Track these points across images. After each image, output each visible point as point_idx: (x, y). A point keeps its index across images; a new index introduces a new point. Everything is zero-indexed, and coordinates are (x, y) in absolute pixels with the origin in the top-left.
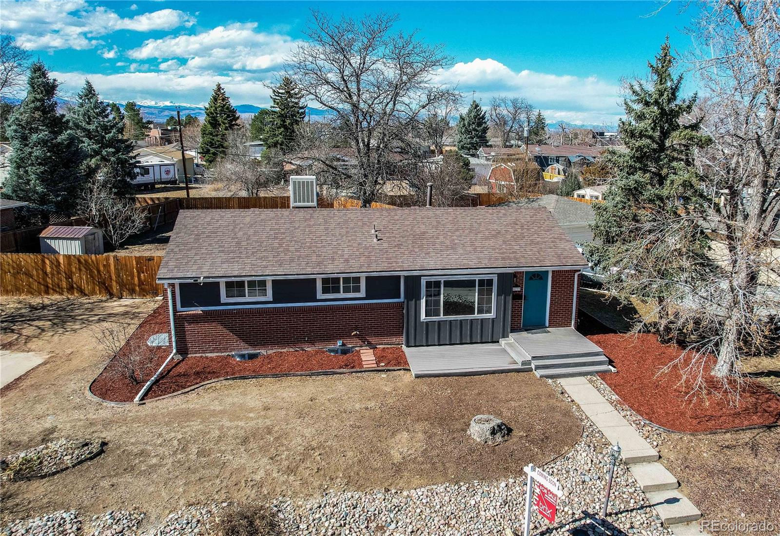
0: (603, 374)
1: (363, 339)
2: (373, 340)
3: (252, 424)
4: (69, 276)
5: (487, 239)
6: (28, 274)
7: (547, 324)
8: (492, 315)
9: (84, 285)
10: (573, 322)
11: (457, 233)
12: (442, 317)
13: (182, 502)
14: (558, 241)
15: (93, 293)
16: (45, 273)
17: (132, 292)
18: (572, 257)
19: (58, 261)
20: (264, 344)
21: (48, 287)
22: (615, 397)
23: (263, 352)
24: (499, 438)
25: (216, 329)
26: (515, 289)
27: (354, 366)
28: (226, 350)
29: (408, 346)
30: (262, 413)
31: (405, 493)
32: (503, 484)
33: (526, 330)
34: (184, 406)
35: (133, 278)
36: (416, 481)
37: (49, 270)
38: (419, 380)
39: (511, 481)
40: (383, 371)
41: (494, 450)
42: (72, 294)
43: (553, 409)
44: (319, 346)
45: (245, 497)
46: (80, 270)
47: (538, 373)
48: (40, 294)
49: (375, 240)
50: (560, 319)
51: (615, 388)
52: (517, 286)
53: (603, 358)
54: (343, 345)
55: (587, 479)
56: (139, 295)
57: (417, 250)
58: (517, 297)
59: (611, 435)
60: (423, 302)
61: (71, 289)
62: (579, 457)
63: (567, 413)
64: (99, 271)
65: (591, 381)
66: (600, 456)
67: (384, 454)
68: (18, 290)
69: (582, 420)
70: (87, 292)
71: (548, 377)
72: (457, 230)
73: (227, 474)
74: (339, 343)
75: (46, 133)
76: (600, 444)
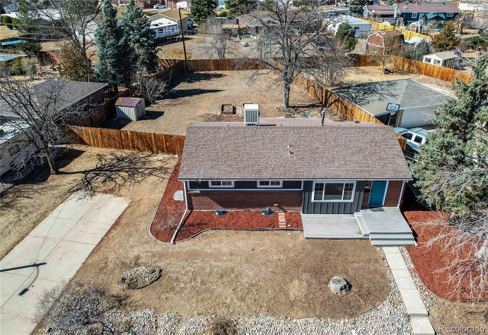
0: (409, 248)
1: (280, 207)
2: (285, 208)
3: (224, 264)
4: (133, 142)
5: (353, 154)
6: (114, 139)
7: (383, 204)
8: (352, 201)
9: (140, 146)
10: (399, 205)
11: (336, 149)
12: (323, 201)
13: (195, 312)
14: (396, 157)
15: (144, 150)
16: (122, 139)
17: (163, 151)
18: (402, 172)
19: (127, 134)
20: (231, 207)
21: (123, 146)
22: (412, 266)
23: (229, 210)
24: (344, 292)
26: (366, 187)
27: (273, 225)
28: (211, 208)
29: (303, 213)
30: (229, 258)
31: (294, 321)
32: (342, 322)
33: (370, 208)
34: (193, 248)
35: (163, 145)
36: (300, 314)
37: (123, 138)
38: (307, 240)
39: (347, 321)
40: (289, 230)
41: (340, 300)
42: (135, 150)
43: (376, 271)
44: (257, 209)
45: (222, 312)
46: (138, 139)
47: (373, 243)
48: (120, 149)
49: (289, 154)
50: (390, 202)
51: (414, 259)
52: (367, 185)
53: (411, 236)
54: (270, 209)
55: (386, 325)
56: (166, 153)
57: (312, 162)
58: (367, 191)
59: (404, 295)
60: (313, 193)
61: (134, 148)
62: (384, 310)
63: (383, 276)
64: (146, 140)
65: (402, 251)
66: (396, 310)
67: (286, 294)
68: (110, 146)
69: (391, 282)
70: (141, 150)
71: (377, 246)
72: (337, 146)
73: (214, 298)
74: (268, 209)
76: (398, 303)
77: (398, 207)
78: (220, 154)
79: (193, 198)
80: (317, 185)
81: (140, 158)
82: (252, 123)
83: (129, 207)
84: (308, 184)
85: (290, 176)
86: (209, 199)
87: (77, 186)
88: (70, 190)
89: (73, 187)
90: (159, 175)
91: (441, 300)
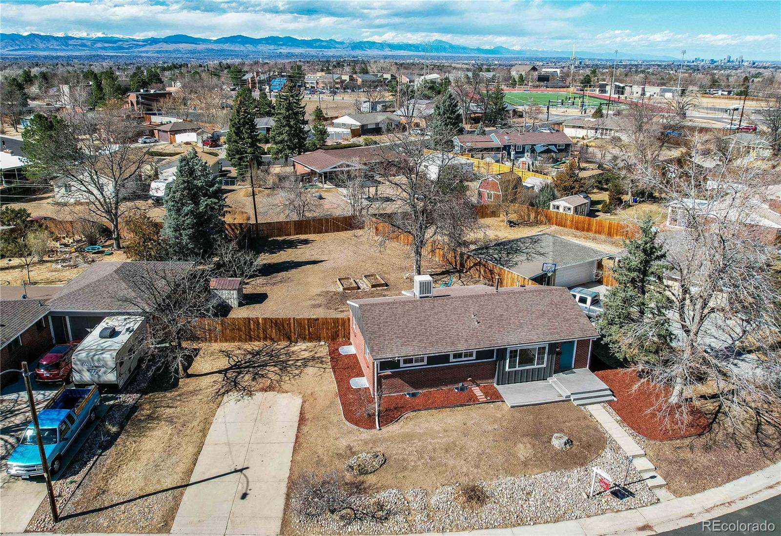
0: (610, 402)
1: (473, 381)
2: (478, 382)
3: (444, 440)
4: (265, 330)
5: (538, 318)
6: (239, 330)
7: (573, 367)
8: (544, 365)
9: (274, 335)
10: (588, 366)
11: (520, 315)
12: (517, 368)
13: (438, 484)
14: (579, 317)
15: (279, 340)
16: (250, 329)
17: (304, 339)
18: (589, 330)
19: (258, 321)
20: (421, 387)
21: (251, 337)
22: (619, 418)
23: (420, 391)
24: (568, 447)
25: (397, 381)
26: (557, 350)
27: (472, 400)
28: (401, 391)
29: (498, 385)
30: (445, 434)
31: (533, 477)
32: (576, 471)
33: (562, 372)
34: (402, 430)
35: (305, 331)
36: (536, 470)
37: (252, 327)
38: (513, 409)
39: (579, 469)
40: (490, 402)
41: (567, 453)
42: (266, 341)
43: (588, 427)
44: (449, 387)
45: (464, 480)
46: (272, 327)
47: (576, 403)
48: (246, 341)
49: (476, 323)
50: (580, 364)
51: (618, 411)
52: (558, 348)
53: (609, 392)
54: (463, 385)
55: (613, 468)
56: (308, 341)
57: (501, 329)
58: (558, 354)
59: (621, 442)
60: (508, 361)
61: (265, 339)
62: (607, 456)
63: (596, 430)
64: (283, 327)
65: (604, 407)
66: (617, 455)
67: (515, 456)
68: (233, 339)
69: (605, 434)
70: (275, 340)
71: (580, 405)
72: (520, 312)
73: (450, 470)
74: (460, 385)
75: (193, 206)
76: (617, 449)
77: (587, 368)
78: (406, 330)
79: (383, 381)
80: (511, 352)
81: (279, 350)
82: (427, 295)
83: (304, 402)
84: (501, 353)
85: (485, 346)
86: (400, 380)
87: (222, 387)
88: (217, 393)
89: (220, 390)
90: (316, 366)
91: (652, 442)
